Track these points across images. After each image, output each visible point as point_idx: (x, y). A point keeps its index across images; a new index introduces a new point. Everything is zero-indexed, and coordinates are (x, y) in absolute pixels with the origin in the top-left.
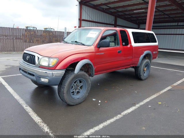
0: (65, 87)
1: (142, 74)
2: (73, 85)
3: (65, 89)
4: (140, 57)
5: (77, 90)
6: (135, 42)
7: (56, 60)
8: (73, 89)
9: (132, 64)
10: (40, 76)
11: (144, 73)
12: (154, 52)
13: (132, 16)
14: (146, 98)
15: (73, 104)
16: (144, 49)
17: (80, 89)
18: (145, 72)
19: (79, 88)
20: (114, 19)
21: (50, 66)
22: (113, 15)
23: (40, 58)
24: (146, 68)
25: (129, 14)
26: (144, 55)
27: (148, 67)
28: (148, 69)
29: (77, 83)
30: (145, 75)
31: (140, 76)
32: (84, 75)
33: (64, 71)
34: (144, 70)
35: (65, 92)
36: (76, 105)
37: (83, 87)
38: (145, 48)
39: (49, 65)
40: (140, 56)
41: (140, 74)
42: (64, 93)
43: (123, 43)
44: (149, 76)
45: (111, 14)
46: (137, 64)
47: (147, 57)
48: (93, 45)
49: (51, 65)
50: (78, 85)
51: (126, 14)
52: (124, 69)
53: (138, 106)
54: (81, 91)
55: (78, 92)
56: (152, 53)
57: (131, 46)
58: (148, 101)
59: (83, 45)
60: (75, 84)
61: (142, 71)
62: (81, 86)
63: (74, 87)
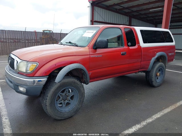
0: (48, 98)
1: (153, 80)
2: (61, 95)
3: (47, 101)
4: (151, 60)
5: (66, 101)
6: (145, 42)
7: (36, 64)
8: (60, 99)
9: (141, 69)
10: (17, 84)
11: (157, 78)
12: (170, 54)
13: (148, 15)
14: (156, 113)
15: (60, 118)
16: (156, 50)
17: (71, 100)
18: (159, 78)
19: (69, 98)
20: (128, 20)
21: (28, 72)
22: (127, 16)
23: (19, 62)
24: (160, 72)
25: (145, 14)
26: (156, 57)
27: (163, 72)
28: (163, 74)
29: (65, 92)
30: (158, 81)
31: (152, 82)
32: (75, 83)
33: (46, 79)
34: (157, 75)
35: (48, 104)
36: (64, 119)
37: (75, 97)
38: (158, 49)
39: (27, 70)
40: (151, 58)
41: (151, 80)
42: (46, 106)
43: (128, 43)
44: (164, 82)
45: (126, 14)
46: (148, 68)
47: (161, 60)
48: (88, 46)
49: (29, 70)
50: (67, 95)
51: (141, 14)
52: (134, 74)
53: (144, 124)
54: (72, 102)
55: (68, 104)
56: (168, 55)
57: (139, 46)
58: (159, 116)
59: (77, 46)
60: (64, 94)
61: (153, 76)
62: (71, 95)
63: (61, 98)
